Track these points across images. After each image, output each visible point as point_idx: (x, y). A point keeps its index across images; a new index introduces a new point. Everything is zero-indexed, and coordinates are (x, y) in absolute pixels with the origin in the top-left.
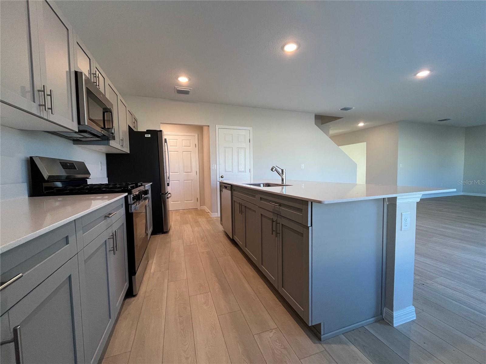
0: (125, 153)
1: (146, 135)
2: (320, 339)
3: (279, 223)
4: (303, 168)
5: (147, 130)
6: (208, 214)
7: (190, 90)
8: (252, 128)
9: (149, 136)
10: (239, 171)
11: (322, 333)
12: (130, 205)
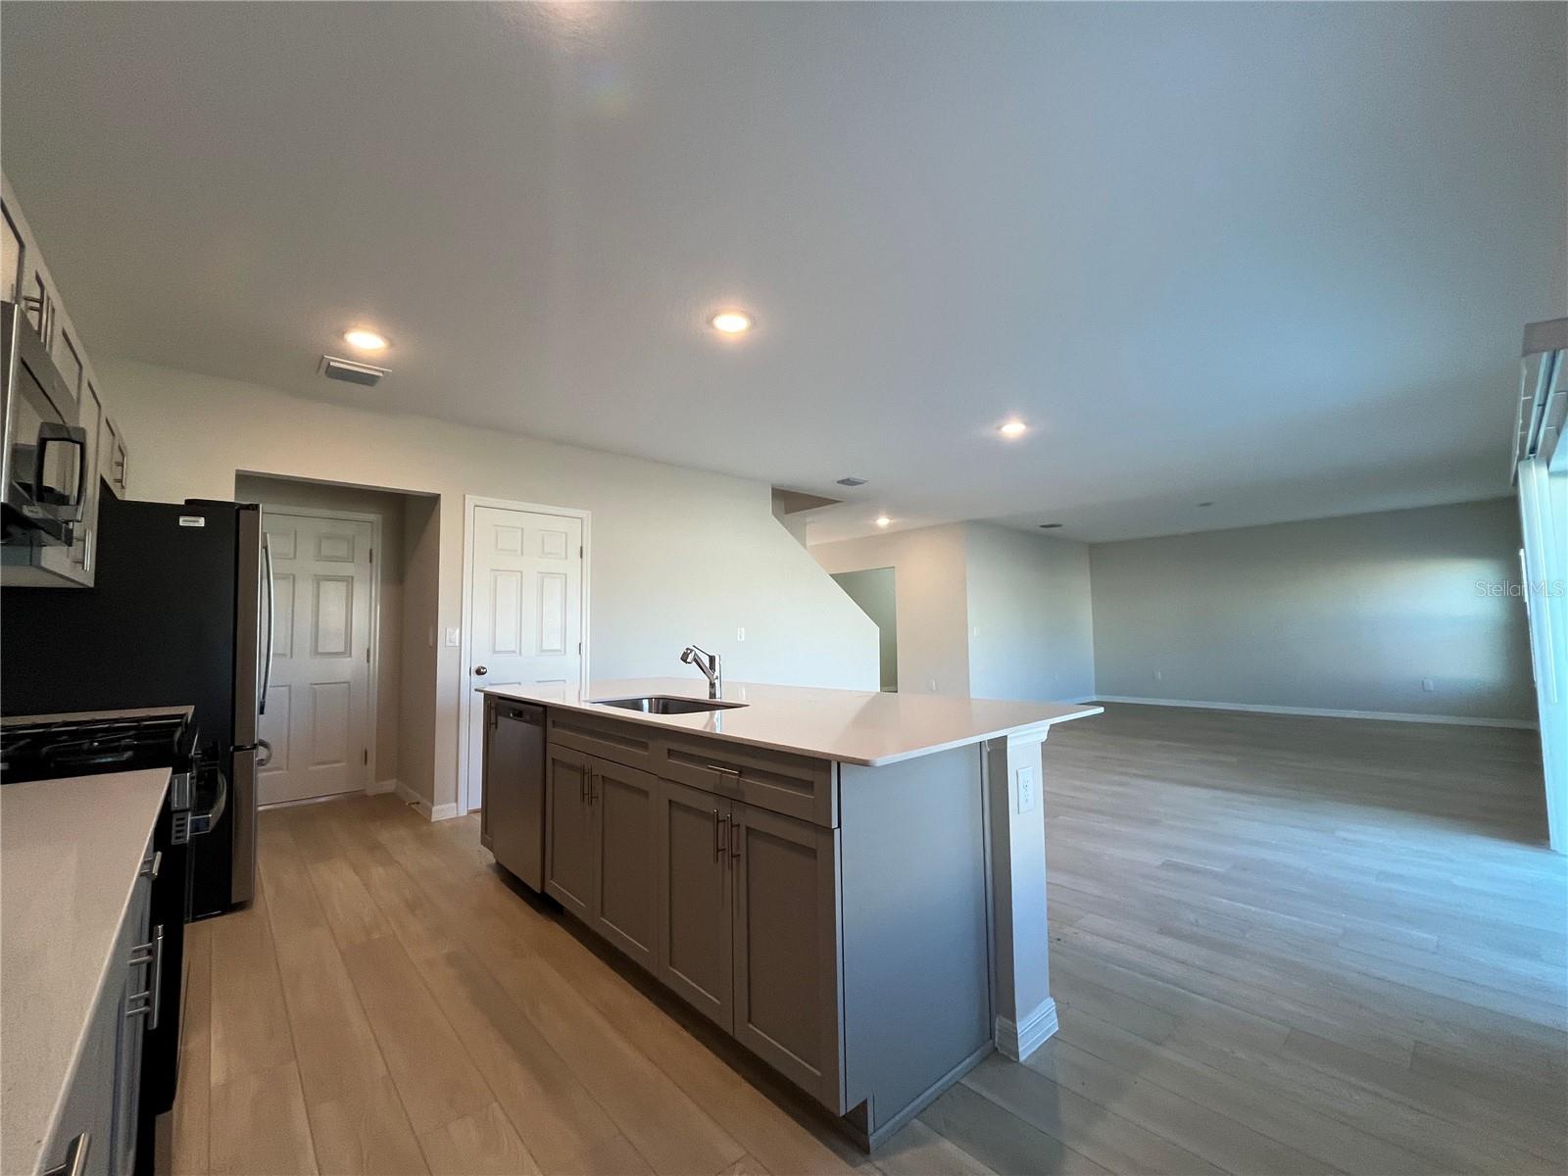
0: (73, 586)
1: (181, 519)
2: (864, 1150)
3: (738, 825)
4: (743, 639)
5: (187, 501)
6: (413, 810)
7: (381, 375)
8: (590, 512)
9: (201, 522)
10: (542, 651)
11: (871, 1128)
12: (175, 816)
